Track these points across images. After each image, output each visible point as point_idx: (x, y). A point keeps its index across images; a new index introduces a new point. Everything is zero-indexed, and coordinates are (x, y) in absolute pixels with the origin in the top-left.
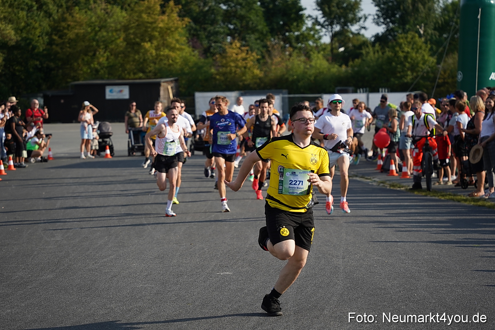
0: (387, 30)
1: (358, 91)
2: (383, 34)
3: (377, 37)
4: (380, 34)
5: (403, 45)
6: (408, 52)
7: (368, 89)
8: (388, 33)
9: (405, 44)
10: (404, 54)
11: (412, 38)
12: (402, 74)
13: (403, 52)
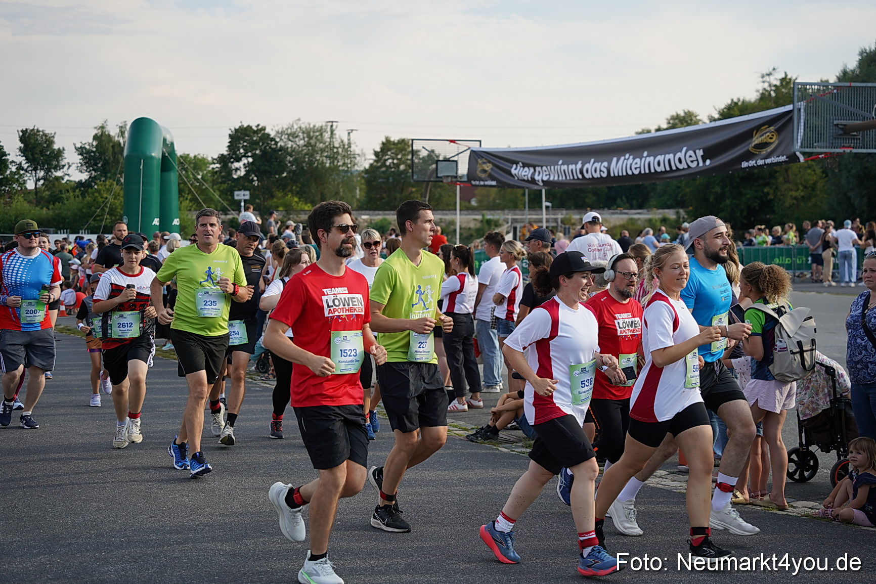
0: (90, 177)
1: (59, 232)
2: (86, 181)
3: (80, 183)
4: (84, 181)
5: (102, 192)
6: (106, 198)
7: (68, 230)
8: (90, 180)
9: (104, 191)
10: (103, 199)
11: (110, 186)
12: (101, 217)
13: (102, 197)
